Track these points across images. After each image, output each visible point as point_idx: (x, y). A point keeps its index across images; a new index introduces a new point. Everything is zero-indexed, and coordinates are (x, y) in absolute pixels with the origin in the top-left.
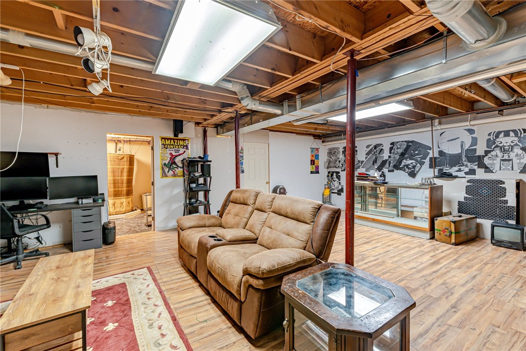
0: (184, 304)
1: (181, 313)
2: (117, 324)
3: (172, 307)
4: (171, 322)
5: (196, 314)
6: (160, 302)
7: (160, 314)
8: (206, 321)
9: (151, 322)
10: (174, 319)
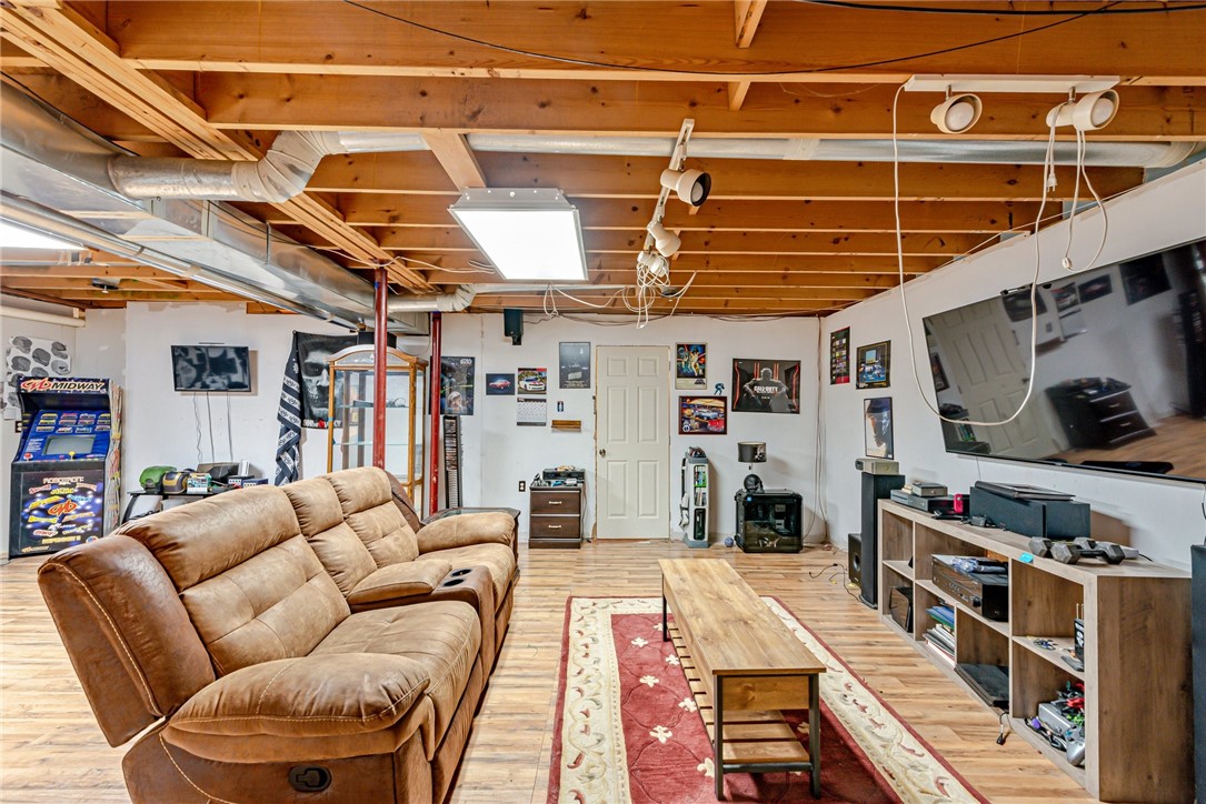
0: (536, 682)
1: (550, 668)
2: (642, 681)
3: (557, 683)
4: (570, 656)
5: (532, 660)
6: (571, 694)
7: (579, 673)
8: (529, 647)
9: (596, 666)
10: (565, 659)
